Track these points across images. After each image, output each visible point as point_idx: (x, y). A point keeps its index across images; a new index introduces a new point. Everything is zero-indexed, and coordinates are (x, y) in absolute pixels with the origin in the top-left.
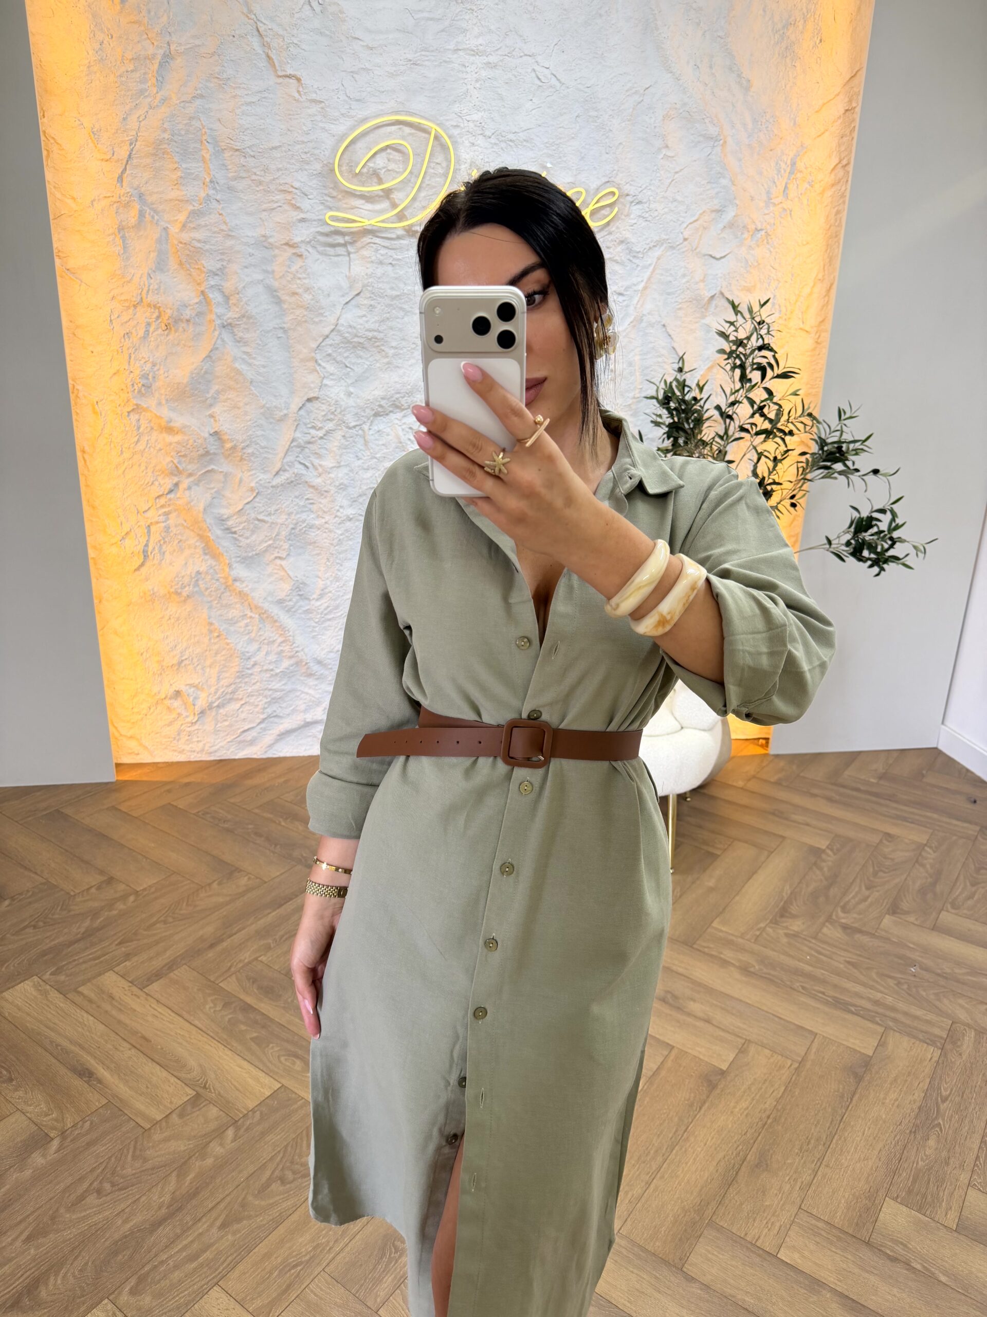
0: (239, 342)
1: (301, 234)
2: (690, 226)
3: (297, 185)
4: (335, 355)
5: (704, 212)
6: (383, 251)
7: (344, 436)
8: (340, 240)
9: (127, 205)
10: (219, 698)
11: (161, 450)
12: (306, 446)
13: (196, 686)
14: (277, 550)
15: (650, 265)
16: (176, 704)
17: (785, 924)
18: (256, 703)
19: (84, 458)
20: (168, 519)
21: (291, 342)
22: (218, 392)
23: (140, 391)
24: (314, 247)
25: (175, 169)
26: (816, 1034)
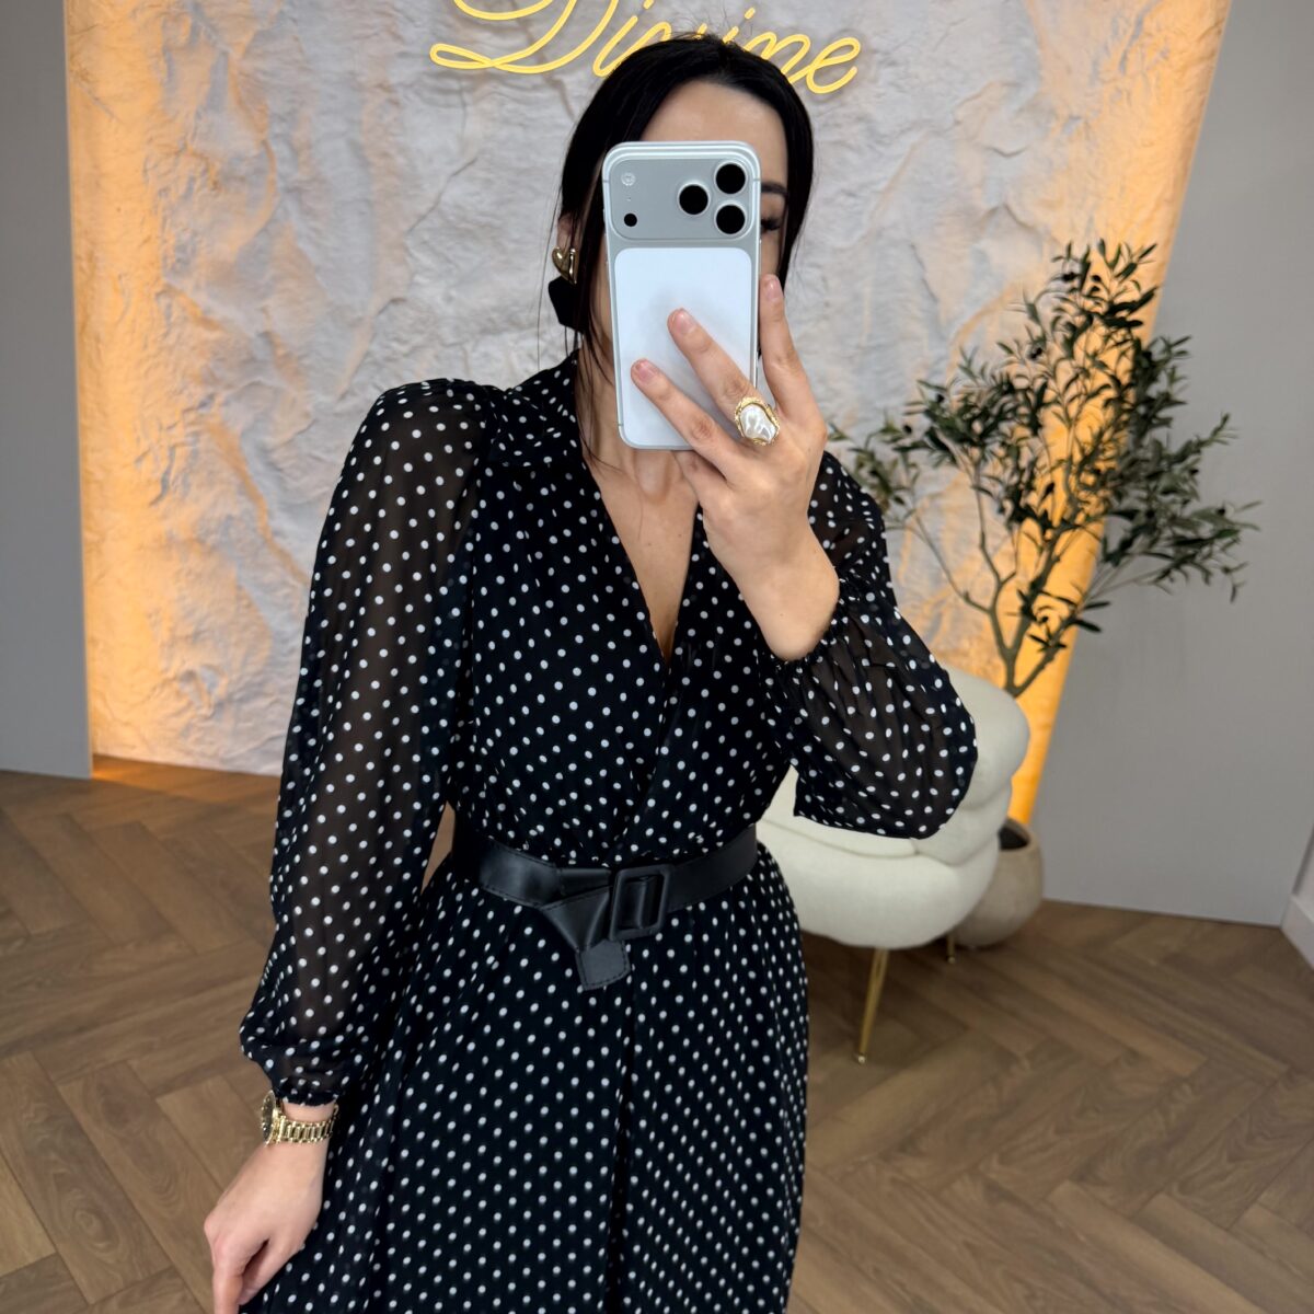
0: (307, 214)
1: (401, 73)
2: (967, 104)
3: (399, 5)
4: (434, 244)
5: (989, 86)
6: (510, 106)
7: (437, 357)
8: (454, 84)
9: (177, 19)
10: (240, 690)
11: (194, 348)
12: (386, 364)
13: (214, 669)
15: (900, 156)
16: (188, 688)
20: (197, 441)
21: (376, 219)
22: (276, 279)
23: (173, 268)
24: (417, 93)
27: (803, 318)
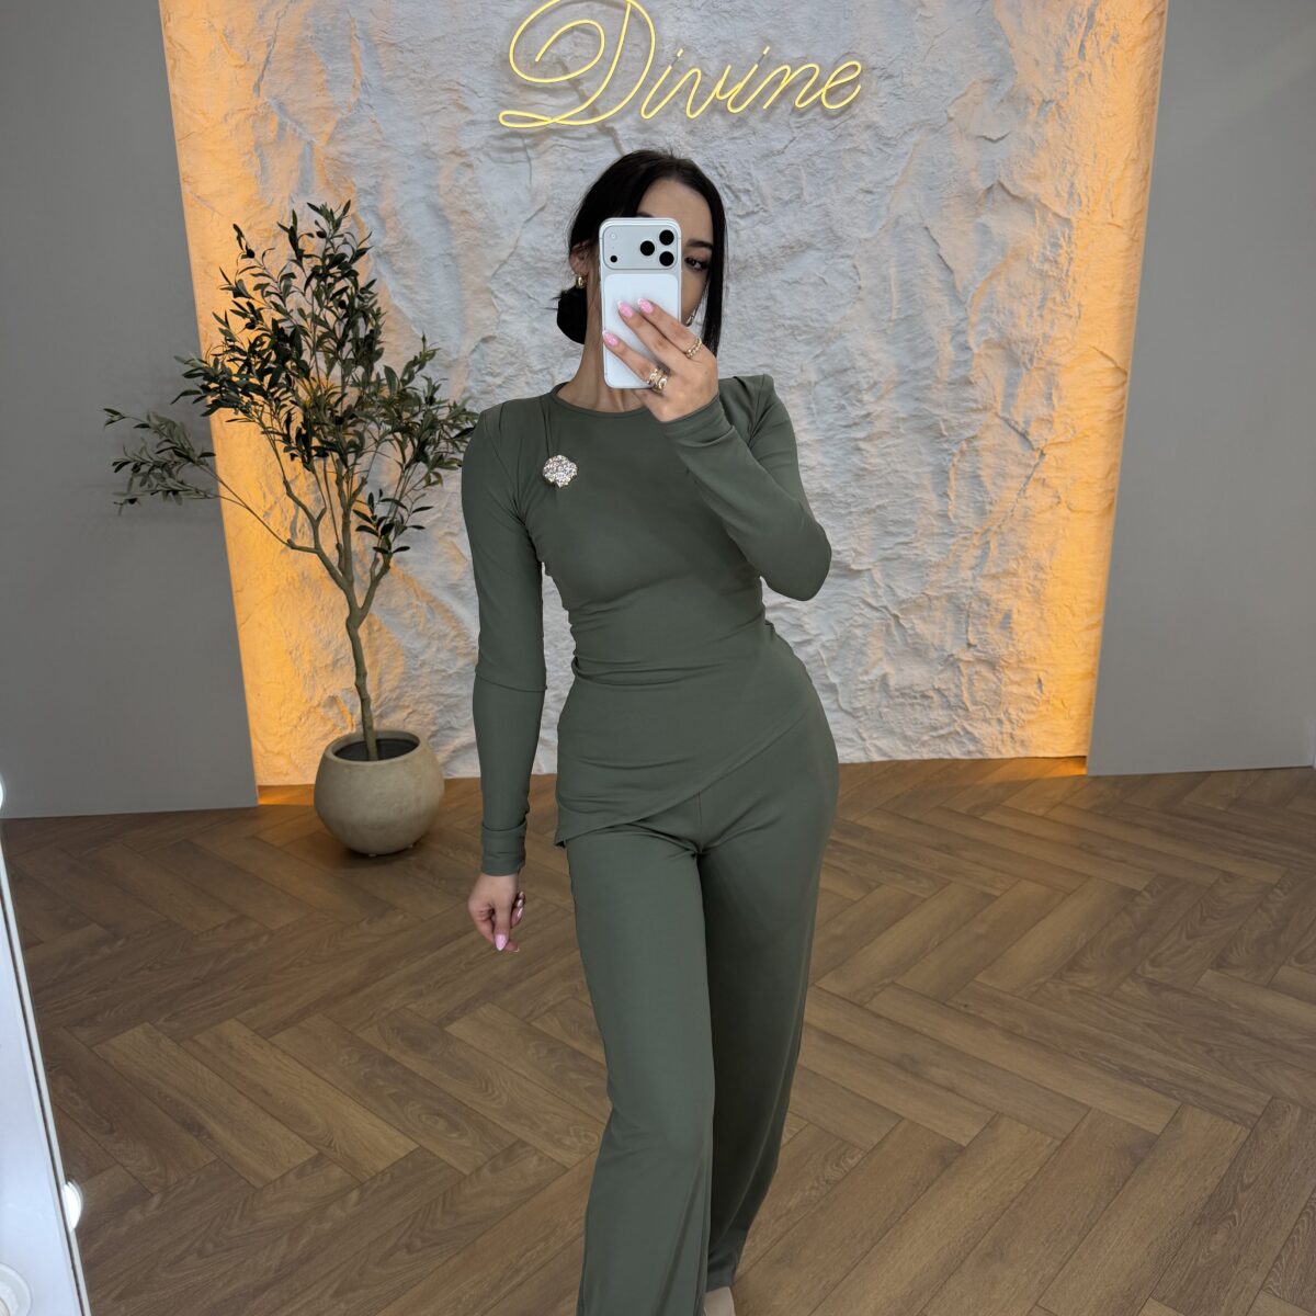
0: (397, 273)
1: (471, 139)
2: (957, 102)
3: (464, 81)
4: (515, 284)
5: (974, 83)
6: (571, 155)
7: (527, 383)
8: (519, 143)
9: (265, 118)
12: (482, 396)
14: (447, 524)
15: (906, 154)
16: (332, 712)
18: (426, 712)
20: (318, 489)
21: (461, 270)
24: (488, 155)
25: (321, 72)
26: (1091, 1108)
27: (841, 302)
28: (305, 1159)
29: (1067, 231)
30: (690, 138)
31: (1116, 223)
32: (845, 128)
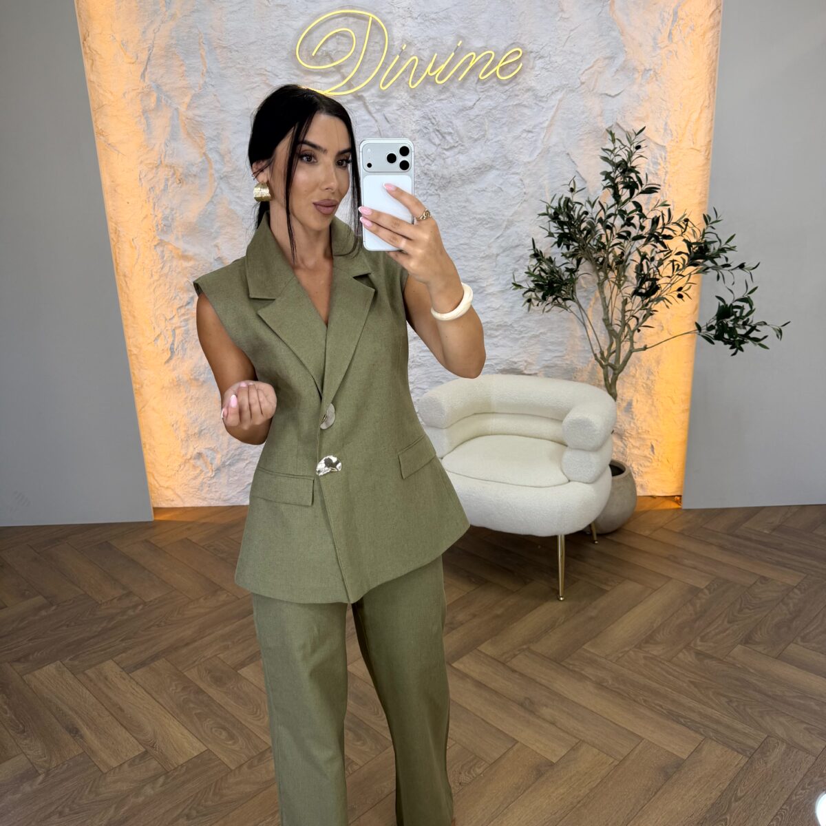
0: (233, 189)
2: (586, 72)
3: (269, 69)
5: (597, 60)
9: (148, 94)
10: (228, 459)
11: (180, 272)
13: (212, 450)
15: (553, 106)
16: (199, 463)
17: (646, 649)
19: (125, 281)
20: (187, 324)
22: (221, 227)
23: (162, 230)
25: (181, 65)
26: (643, 739)
27: (513, 203)
28: (137, 753)
29: (664, 154)
30: (412, 101)
31: (698, 148)
32: (513, 91)
